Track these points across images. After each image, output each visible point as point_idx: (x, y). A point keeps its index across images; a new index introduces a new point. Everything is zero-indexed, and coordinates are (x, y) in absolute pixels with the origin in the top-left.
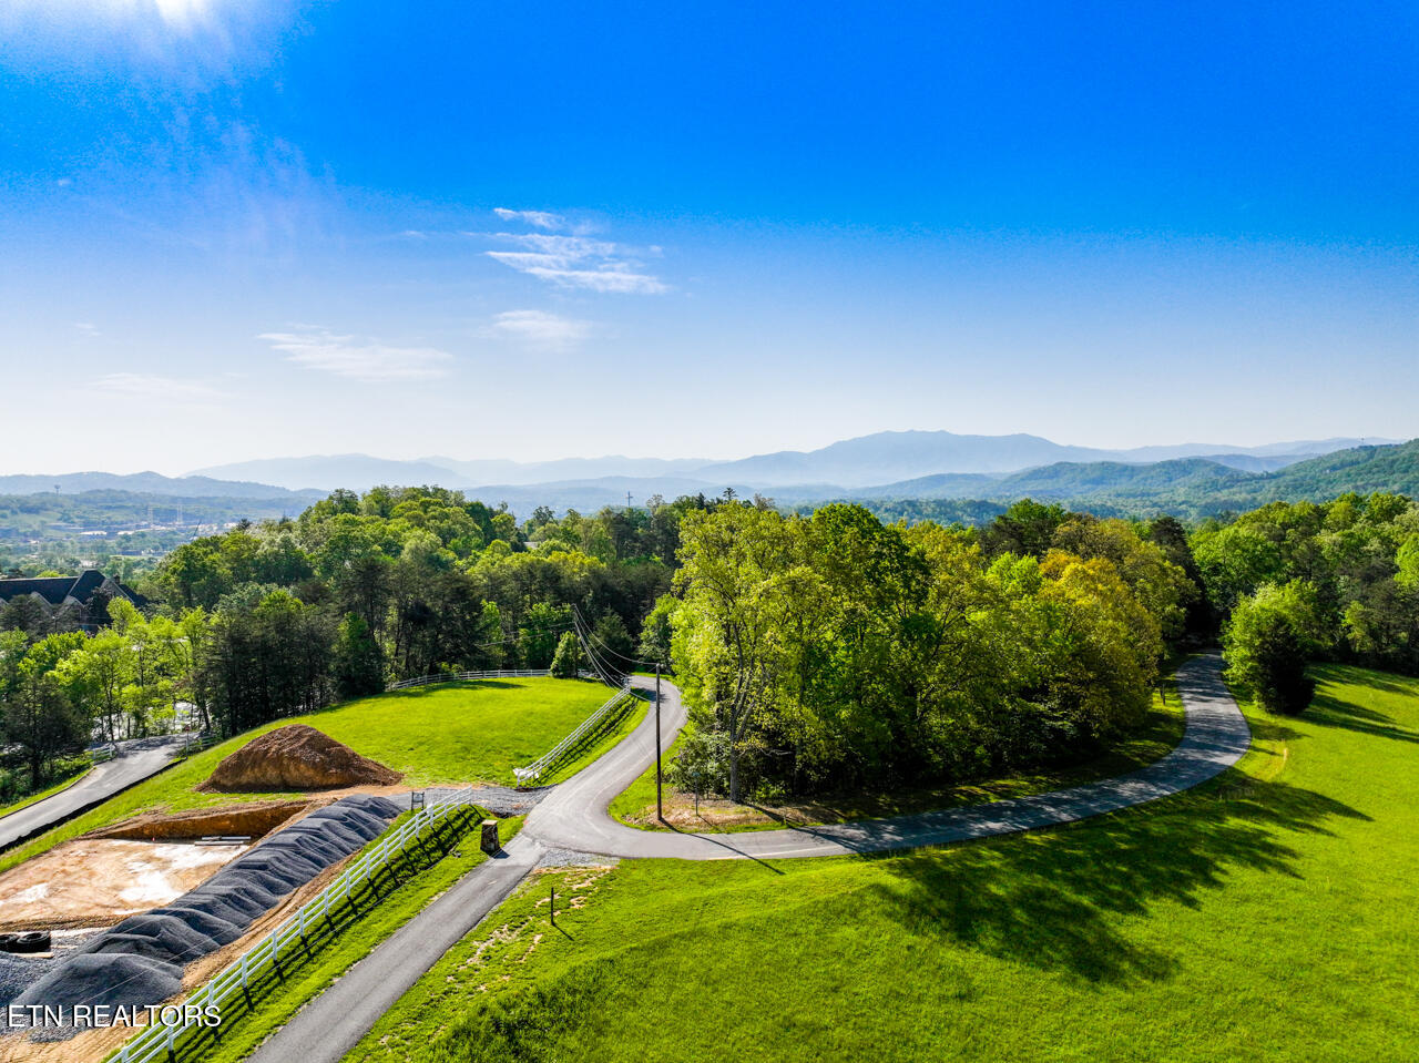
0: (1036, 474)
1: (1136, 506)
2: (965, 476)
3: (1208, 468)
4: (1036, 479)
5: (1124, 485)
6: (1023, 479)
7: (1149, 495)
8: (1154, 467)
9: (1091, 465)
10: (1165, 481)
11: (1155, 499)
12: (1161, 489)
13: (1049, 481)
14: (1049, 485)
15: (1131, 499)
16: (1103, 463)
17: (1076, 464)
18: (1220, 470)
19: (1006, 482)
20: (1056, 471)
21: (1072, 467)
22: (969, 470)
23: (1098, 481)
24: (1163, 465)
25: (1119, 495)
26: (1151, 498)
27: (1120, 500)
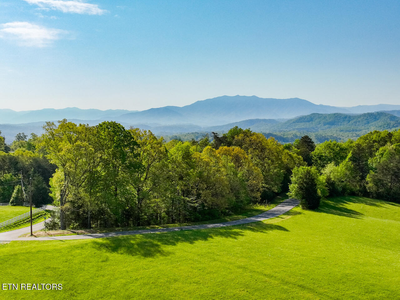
0: (301, 120)
1: (348, 136)
2: (265, 120)
3: (387, 117)
4: (301, 122)
5: (345, 126)
6: (294, 122)
7: (356, 131)
8: (360, 116)
9: (329, 115)
10: (365, 124)
11: (358, 133)
12: (363, 127)
13: (308, 123)
14: (308, 125)
15: (347, 133)
16: (335, 114)
17: (322, 114)
18: (392, 118)
19: (286, 123)
20: (311, 118)
21: (319, 116)
22: (267, 118)
23: (332, 124)
24: (365, 115)
25: (341, 131)
26: (357, 133)
27: (341, 133)
